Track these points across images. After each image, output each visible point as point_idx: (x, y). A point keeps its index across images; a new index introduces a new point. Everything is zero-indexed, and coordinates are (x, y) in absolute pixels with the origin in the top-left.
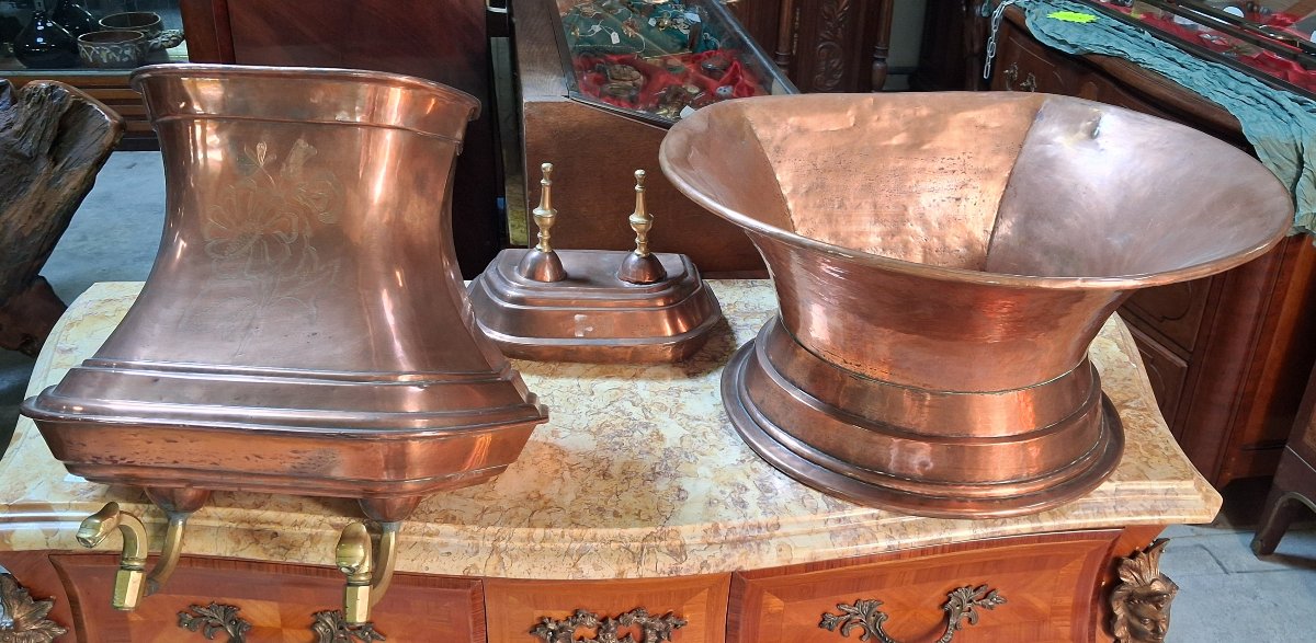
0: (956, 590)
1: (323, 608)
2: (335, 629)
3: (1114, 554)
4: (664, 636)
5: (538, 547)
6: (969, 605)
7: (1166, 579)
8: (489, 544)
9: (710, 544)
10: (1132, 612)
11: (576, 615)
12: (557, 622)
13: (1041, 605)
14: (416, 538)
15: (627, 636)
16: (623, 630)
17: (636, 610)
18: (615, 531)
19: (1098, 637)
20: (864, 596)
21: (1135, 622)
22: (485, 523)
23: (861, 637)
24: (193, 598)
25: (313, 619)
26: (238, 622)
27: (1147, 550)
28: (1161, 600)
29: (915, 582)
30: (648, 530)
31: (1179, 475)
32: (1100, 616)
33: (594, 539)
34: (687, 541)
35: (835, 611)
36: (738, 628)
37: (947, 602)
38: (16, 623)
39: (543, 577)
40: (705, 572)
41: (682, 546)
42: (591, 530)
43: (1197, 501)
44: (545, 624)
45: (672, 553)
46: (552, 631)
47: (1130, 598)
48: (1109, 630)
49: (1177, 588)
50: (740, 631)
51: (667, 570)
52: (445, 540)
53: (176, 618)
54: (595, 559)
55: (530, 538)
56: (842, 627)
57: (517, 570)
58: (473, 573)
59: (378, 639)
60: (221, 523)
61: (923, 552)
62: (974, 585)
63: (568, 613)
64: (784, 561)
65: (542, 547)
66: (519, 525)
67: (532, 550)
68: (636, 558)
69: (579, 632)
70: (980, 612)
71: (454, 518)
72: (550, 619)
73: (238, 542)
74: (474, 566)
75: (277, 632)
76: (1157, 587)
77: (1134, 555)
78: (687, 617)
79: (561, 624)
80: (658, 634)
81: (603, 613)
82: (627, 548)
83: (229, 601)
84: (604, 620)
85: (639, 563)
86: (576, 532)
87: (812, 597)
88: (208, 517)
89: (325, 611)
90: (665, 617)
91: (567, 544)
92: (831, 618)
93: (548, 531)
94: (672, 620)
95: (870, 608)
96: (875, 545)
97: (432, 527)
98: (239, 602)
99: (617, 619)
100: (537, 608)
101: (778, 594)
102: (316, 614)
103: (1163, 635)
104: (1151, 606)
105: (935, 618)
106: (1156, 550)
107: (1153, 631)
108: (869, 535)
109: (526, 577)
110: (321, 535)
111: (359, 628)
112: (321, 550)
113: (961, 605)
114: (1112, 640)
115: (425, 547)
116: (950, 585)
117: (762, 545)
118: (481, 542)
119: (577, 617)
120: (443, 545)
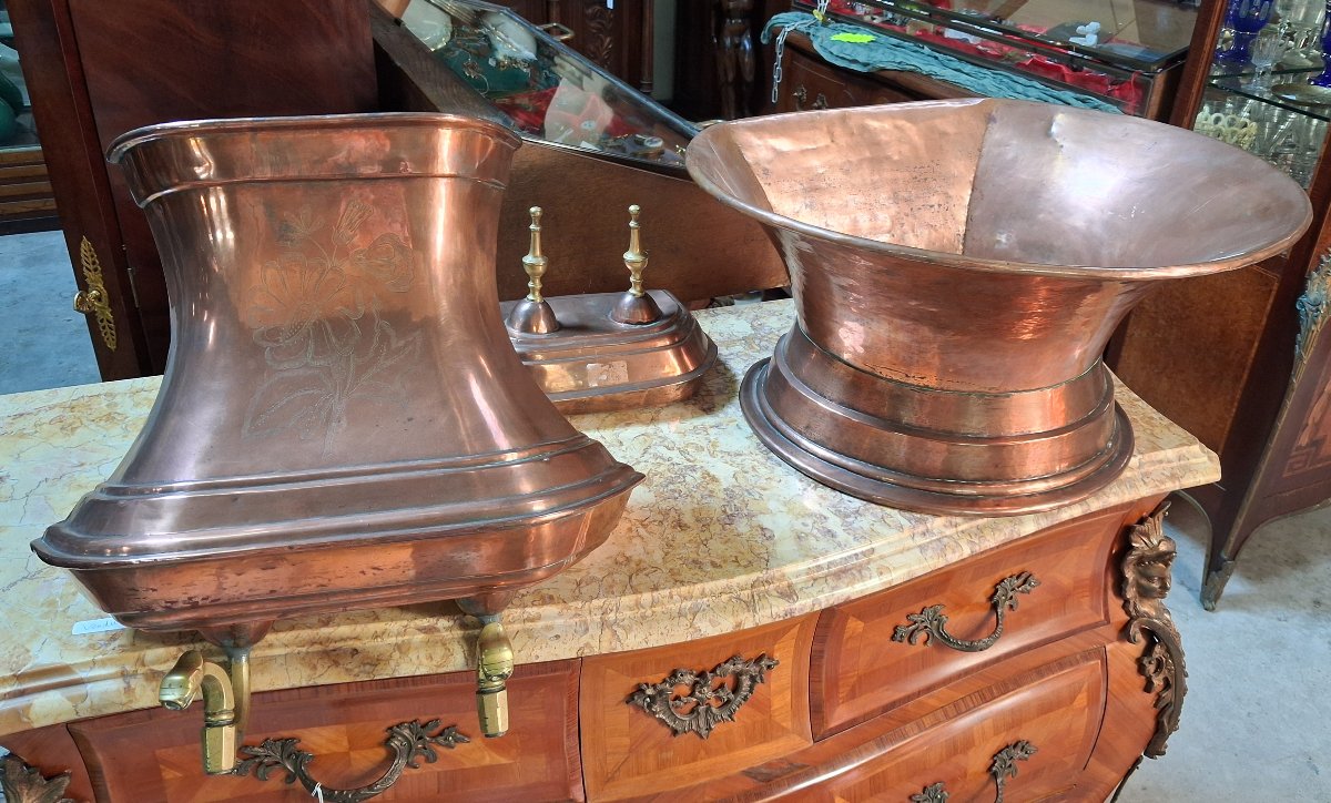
0: (1002, 581)
1: (397, 721)
2: (413, 739)
3: (1126, 523)
4: (758, 679)
5: (649, 612)
6: (1011, 594)
8: (597, 618)
9: (815, 580)
10: (1142, 573)
11: (674, 674)
12: (654, 686)
14: (517, 626)
15: (722, 686)
16: (717, 683)
17: (732, 659)
18: (722, 583)
19: (1110, 601)
20: (928, 603)
21: (1144, 582)
22: (587, 597)
23: (923, 643)
25: (387, 734)
26: (298, 757)
27: (1154, 515)
29: (970, 581)
30: (754, 576)
31: (1185, 441)
32: (1110, 581)
33: (703, 594)
34: (794, 581)
35: (905, 622)
36: (822, 657)
37: (994, 594)
39: (662, 643)
40: (817, 609)
41: (790, 586)
42: (699, 586)
43: (1205, 463)
44: (643, 691)
45: (782, 595)
46: (649, 696)
47: (1140, 560)
48: (1120, 592)
50: (824, 660)
51: (782, 614)
52: (549, 623)
54: (709, 615)
55: (638, 605)
56: (911, 636)
57: (633, 642)
58: (587, 652)
59: (462, 741)
60: (288, 650)
62: (1016, 574)
63: (664, 675)
64: (886, 583)
65: (653, 612)
66: (623, 593)
67: (644, 617)
68: (750, 606)
69: (676, 691)
70: (1019, 597)
71: (551, 598)
72: (647, 684)
73: (315, 668)
74: (587, 645)
75: (347, 754)
76: (1163, 548)
77: (1142, 521)
78: (777, 656)
79: (660, 687)
80: (753, 679)
81: (700, 669)
82: (738, 598)
83: (285, 734)
84: (701, 675)
85: (755, 611)
86: (684, 590)
87: (888, 613)
88: (271, 646)
89: (402, 724)
90: (759, 660)
91: (678, 605)
92: (902, 631)
93: (655, 594)
94: (764, 663)
95: (935, 613)
97: (532, 611)
98: (297, 733)
99: (713, 671)
100: (634, 676)
101: (860, 617)
102: (391, 728)
104: (1161, 565)
105: (982, 612)
106: (1161, 513)
107: (1160, 587)
109: (644, 646)
110: (409, 642)
111: (441, 734)
112: (414, 658)
113: (1006, 595)
114: (1121, 602)
115: (530, 634)
116: (997, 577)
117: (864, 572)
118: (588, 618)
119: (676, 677)
120: (548, 628)
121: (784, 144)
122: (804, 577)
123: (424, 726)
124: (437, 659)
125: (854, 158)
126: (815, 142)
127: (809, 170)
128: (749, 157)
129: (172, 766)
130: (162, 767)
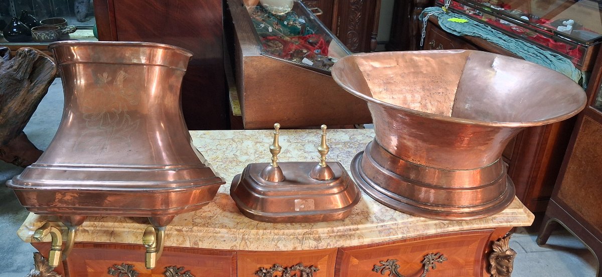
0: (427, 255)
1: (169, 265)
2: (174, 274)
3: (491, 239)
4: (310, 275)
5: (261, 238)
6: (432, 261)
7: (512, 250)
8: (241, 236)
9: (330, 236)
10: (498, 263)
11: (274, 266)
12: (266, 269)
13: (461, 261)
14: (210, 234)
15: (295, 275)
16: (293, 272)
17: (299, 264)
18: (292, 231)
19: (484, 274)
20: (390, 258)
21: (499, 267)
22: (238, 228)
23: (389, 275)
24: (115, 262)
25: (165, 270)
26: (133, 272)
27: (504, 238)
28: (510, 258)
29: (411, 252)
30: (305, 230)
31: (517, 207)
32: (485, 265)
33: (283, 234)
34: (321, 235)
35: (379, 264)
36: (340, 271)
37: (424, 260)
38: (41, 273)
39: (263, 250)
40: (329, 247)
41: (319, 237)
42: (282, 231)
43: (525, 217)
44: (262, 270)
45: (315, 239)
46: (264, 273)
47: (497, 258)
48: (489, 271)
49: (516, 253)
51: (314, 247)
52: (223, 235)
53: (107, 270)
54: (284, 242)
55: (257, 234)
56: (382, 271)
57: (253, 247)
58: (235, 248)
60: (129, 230)
61: (415, 239)
62: (435, 253)
63: (271, 266)
64: (360, 243)
65: (263, 238)
66: (253, 229)
67: (259, 239)
68: (301, 241)
69: (275, 273)
70: (436, 264)
71: (226, 226)
72: (263, 268)
73: (137, 237)
74: (235, 245)
75: (151, 275)
76: (508, 253)
77: (499, 240)
78: (319, 267)
79: (268, 270)
80: (308, 274)
81: (285, 266)
82: (297, 238)
83: (129, 263)
84: (286, 268)
85: (302, 244)
86: (276, 231)
87: (370, 258)
88: (124, 227)
89: (170, 266)
90: (310, 267)
91: (273, 236)
92: (377, 267)
93: (264, 231)
94: (313, 268)
95: (393, 263)
96: (397, 236)
97: (218, 230)
98: (134, 263)
99: (291, 268)
100: (258, 264)
101: (356, 257)
102: (166, 268)
103: (511, 273)
104: (506, 261)
105: (419, 267)
106: (508, 238)
107: (507, 271)
108: (394, 232)
109: (257, 250)
110: (172, 234)
111: (184, 273)
112: (172, 240)
113: (429, 261)
114: (490, 275)
115: (215, 237)
116: (425, 253)
117: (352, 237)
118: (238, 236)
119: (275, 267)
120: (222, 237)
121: (377, 64)
122: (326, 235)
123: (178, 269)
124: (180, 241)
125: (406, 71)
126: (390, 64)
127: (386, 75)
128: (362, 69)
129: (92, 268)
130: (87, 267)
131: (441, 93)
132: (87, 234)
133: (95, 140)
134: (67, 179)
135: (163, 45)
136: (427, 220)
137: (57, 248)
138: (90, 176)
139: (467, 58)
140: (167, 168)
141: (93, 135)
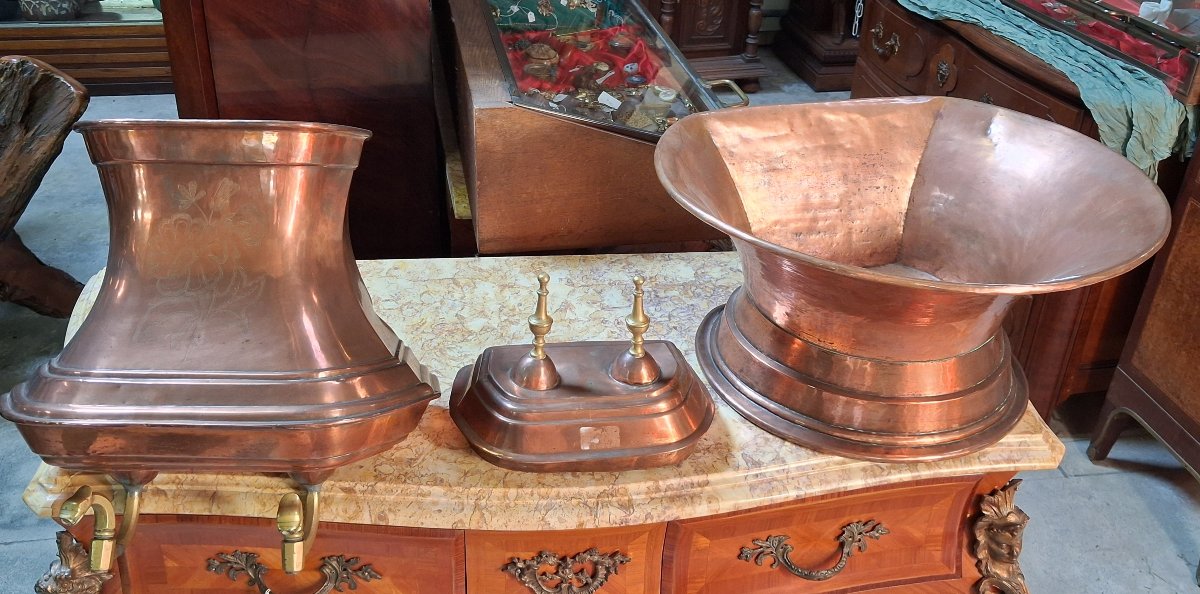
0: (849, 525)
1: (330, 554)
2: (339, 570)
3: (977, 492)
4: (612, 570)
5: (512, 504)
6: (859, 537)
7: (1019, 511)
8: (472, 502)
9: (652, 499)
10: (992, 538)
11: (540, 555)
12: (525, 561)
13: (918, 534)
14: (412, 498)
15: (582, 571)
16: (578, 566)
17: (589, 551)
18: (575, 490)
19: (964, 559)
20: (774, 533)
21: (994, 546)
22: (467, 484)
23: (772, 565)
24: (220, 548)
25: (321, 562)
26: (257, 567)
27: (1004, 489)
28: (1016, 530)
29: (816, 521)
30: (601, 488)
31: (1030, 429)
32: (965, 541)
33: (558, 496)
34: (634, 497)
35: (751, 545)
36: (672, 562)
37: (842, 535)
38: (73, 572)
39: (517, 529)
40: (649, 521)
41: (630, 501)
42: (555, 489)
44: (515, 564)
45: (622, 506)
46: (520, 569)
47: (990, 527)
48: (973, 551)
49: (1028, 518)
50: (674, 564)
51: (618, 522)
52: (436, 499)
53: (206, 564)
54: (560, 512)
55: (505, 496)
56: (757, 558)
57: (496, 524)
58: (460, 526)
59: (376, 578)
60: (248, 489)
61: (823, 497)
62: (864, 521)
63: (534, 554)
64: (711, 511)
65: (516, 504)
66: (496, 486)
67: (508, 507)
68: (593, 511)
69: (542, 568)
70: (866, 540)
71: (442, 481)
72: (518, 559)
73: (264, 505)
74: (461, 521)
76: (1012, 519)
77: (993, 493)
78: (631, 555)
79: (528, 563)
80: (607, 569)
81: (562, 553)
82: (585, 504)
83: (249, 549)
84: (563, 559)
85: (596, 516)
86: (543, 490)
87: (732, 535)
88: (237, 484)
89: (332, 556)
90: (613, 555)
91: (536, 501)
92: (747, 551)
93: (520, 490)
94: (618, 558)
95: (779, 542)
96: (787, 494)
97: (425, 488)
98: (258, 550)
99: (574, 558)
100: (507, 550)
101: (705, 535)
102: (324, 558)
103: (1016, 557)
104: (1007, 534)
105: (831, 548)
106: (1012, 488)
107: (1008, 554)
108: (781, 487)
109: (504, 529)
110: (333, 497)
111: (360, 569)
112: (334, 510)
113: (853, 537)
114: (975, 561)
115: (420, 505)
116: (844, 520)
117: (695, 499)
118: (466, 501)
119: (541, 557)
120: (435, 503)
121: (749, 131)
122: (643, 496)
123: (348, 561)
124: (351, 512)
125: (808, 145)
126: (776, 131)
127: (768, 154)
128: (717, 141)
129: (172, 558)
130: (165, 557)
131: (882, 188)
132: (163, 497)
133: (176, 318)
134: (123, 403)
135: (310, 125)
136: (847, 460)
137: (107, 534)
138: (167, 396)
139: (937, 116)
140: (322, 375)
141: (171, 309)
